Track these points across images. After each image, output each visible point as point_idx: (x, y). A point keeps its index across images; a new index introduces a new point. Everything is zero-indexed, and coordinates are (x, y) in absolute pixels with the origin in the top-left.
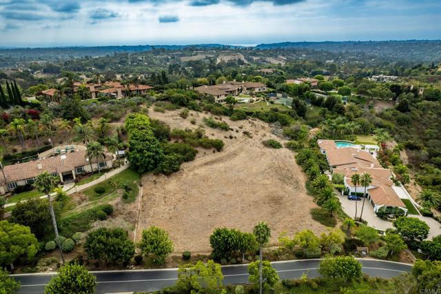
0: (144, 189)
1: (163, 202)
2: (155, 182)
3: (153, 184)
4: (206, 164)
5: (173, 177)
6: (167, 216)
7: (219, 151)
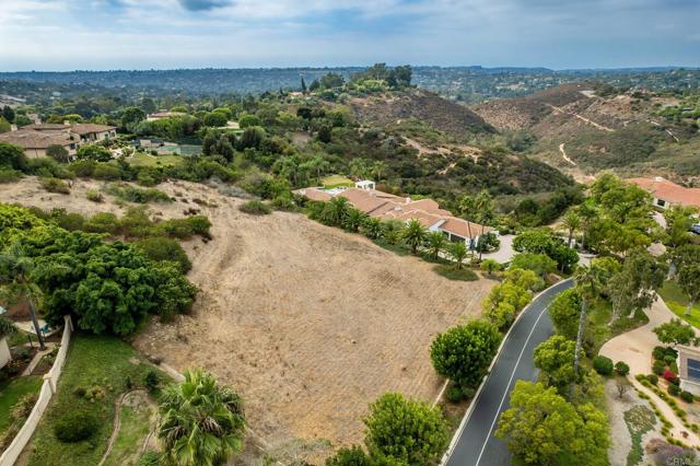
0: (174, 364)
1: (249, 368)
2: (183, 339)
3: (181, 345)
4: (223, 265)
5: (201, 313)
6: (294, 388)
7: (210, 239)
